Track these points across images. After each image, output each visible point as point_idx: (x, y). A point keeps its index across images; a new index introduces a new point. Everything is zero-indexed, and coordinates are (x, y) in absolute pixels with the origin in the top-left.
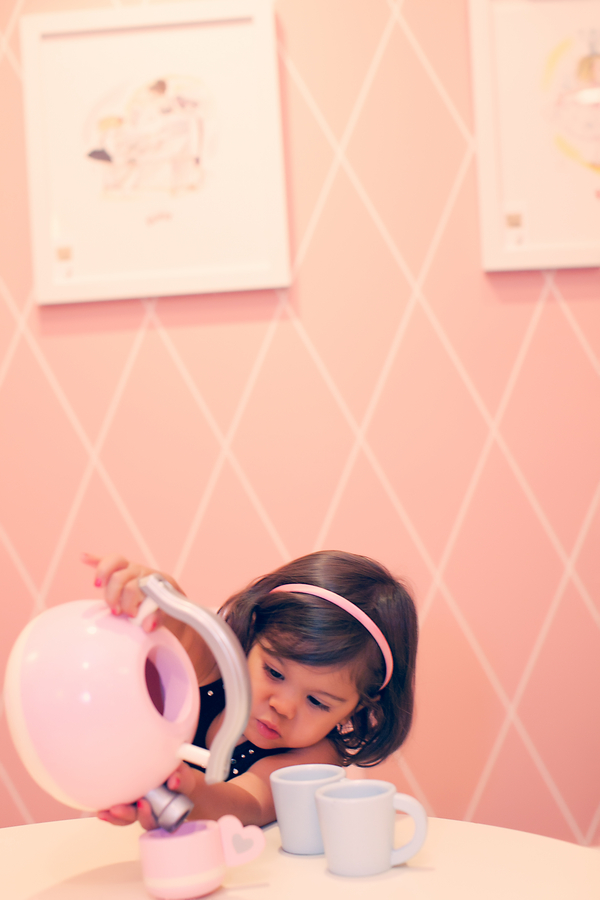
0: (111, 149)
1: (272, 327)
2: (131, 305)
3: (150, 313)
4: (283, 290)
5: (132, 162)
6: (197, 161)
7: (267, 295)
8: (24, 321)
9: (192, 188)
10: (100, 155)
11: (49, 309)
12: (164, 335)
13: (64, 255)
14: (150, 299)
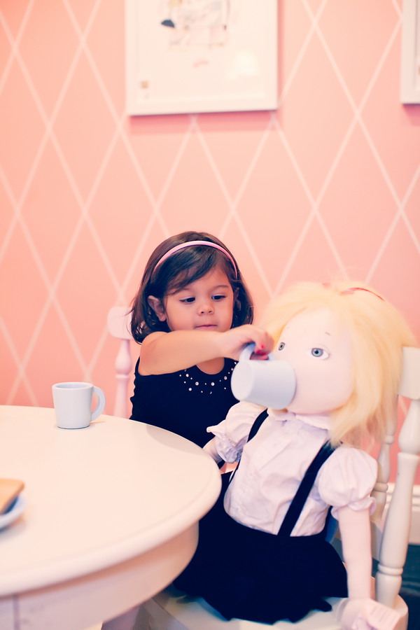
0: (174, 20)
1: (266, 135)
2: (182, 117)
3: (194, 123)
4: (274, 111)
5: (186, 28)
6: (225, 27)
7: (264, 114)
8: (121, 125)
9: (221, 45)
10: (168, 23)
11: (136, 118)
12: (201, 136)
13: (145, 85)
14: (194, 114)
